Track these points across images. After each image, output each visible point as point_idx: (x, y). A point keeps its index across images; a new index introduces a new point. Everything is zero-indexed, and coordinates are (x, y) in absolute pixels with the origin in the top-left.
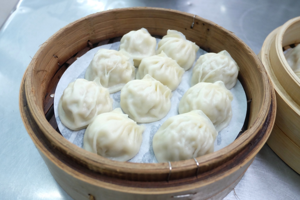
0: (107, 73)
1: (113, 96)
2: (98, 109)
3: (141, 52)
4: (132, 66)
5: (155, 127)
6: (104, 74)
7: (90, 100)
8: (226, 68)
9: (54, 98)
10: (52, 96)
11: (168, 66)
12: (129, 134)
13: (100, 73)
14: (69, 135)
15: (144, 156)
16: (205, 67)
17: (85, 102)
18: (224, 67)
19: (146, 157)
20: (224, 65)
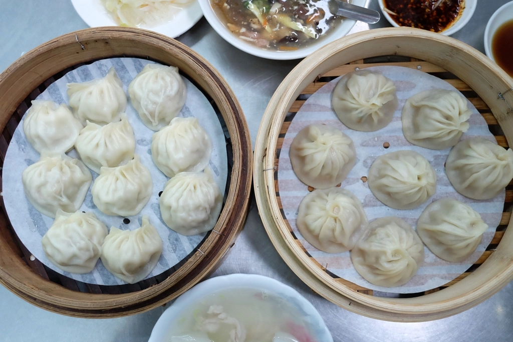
0: (61, 196)
1: (87, 205)
2: (95, 241)
3: (66, 137)
4: (72, 161)
5: (154, 205)
6: (60, 200)
7: (83, 243)
8: (168, 93)
9: (36, 259)
10: (32, 259)
11: (110, 136)
12: (144, 241)
13: (55, 203)
14: (92, 278)
15: (169, 240)
16: (147, 105)
17: (80, 249)
18: (165, 92)
19: (171, 239)
20: (163, 91)
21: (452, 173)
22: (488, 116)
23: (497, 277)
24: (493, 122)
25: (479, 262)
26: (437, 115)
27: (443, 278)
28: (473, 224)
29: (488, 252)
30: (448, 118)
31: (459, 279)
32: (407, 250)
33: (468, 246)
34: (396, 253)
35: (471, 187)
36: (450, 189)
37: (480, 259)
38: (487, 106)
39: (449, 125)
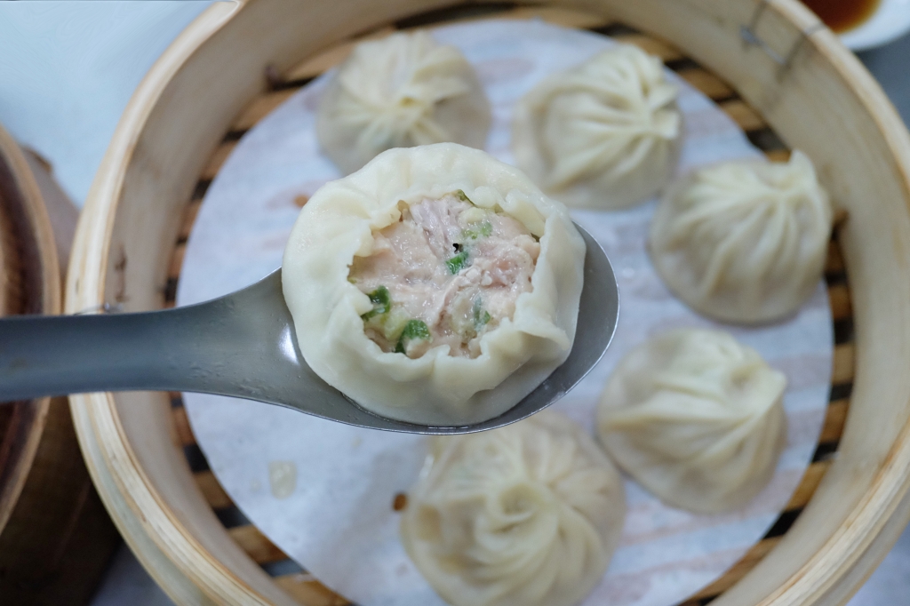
21: (670, 262)
22: (736, 108)
23: (848, 527)
24: (753, 123)
25: (796, 505)
26: (587, 105)
27: (697, 567)
28: (740, 381)
29: (819, 467)
30: (617, 103)
31: (749, 563)
32: (552, 486)
33: (740, 448)
34: (516, 501)
35: (726, 288)
36: (675, 309)
37: (798, 493)
38: (727, 85)
39: (624, 123)
